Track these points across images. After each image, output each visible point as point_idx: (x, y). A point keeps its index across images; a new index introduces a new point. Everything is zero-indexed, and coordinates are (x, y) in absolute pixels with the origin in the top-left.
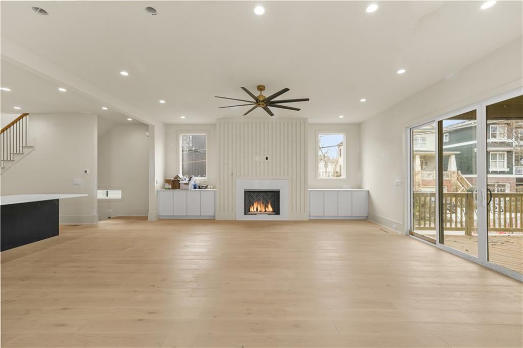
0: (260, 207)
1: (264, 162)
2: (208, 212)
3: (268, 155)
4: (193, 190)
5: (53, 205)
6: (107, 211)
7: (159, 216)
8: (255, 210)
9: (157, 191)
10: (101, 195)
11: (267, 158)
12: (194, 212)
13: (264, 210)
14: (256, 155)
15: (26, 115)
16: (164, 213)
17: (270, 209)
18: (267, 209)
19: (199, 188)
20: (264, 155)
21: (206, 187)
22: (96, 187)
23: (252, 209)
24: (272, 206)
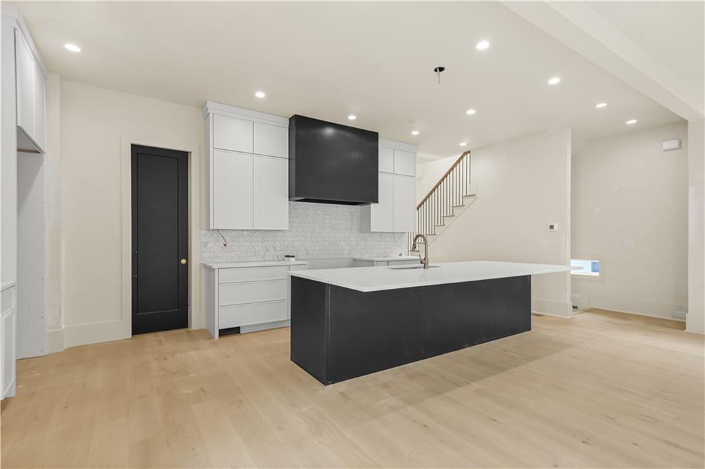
15: (466, 153)
22: (570, 253)
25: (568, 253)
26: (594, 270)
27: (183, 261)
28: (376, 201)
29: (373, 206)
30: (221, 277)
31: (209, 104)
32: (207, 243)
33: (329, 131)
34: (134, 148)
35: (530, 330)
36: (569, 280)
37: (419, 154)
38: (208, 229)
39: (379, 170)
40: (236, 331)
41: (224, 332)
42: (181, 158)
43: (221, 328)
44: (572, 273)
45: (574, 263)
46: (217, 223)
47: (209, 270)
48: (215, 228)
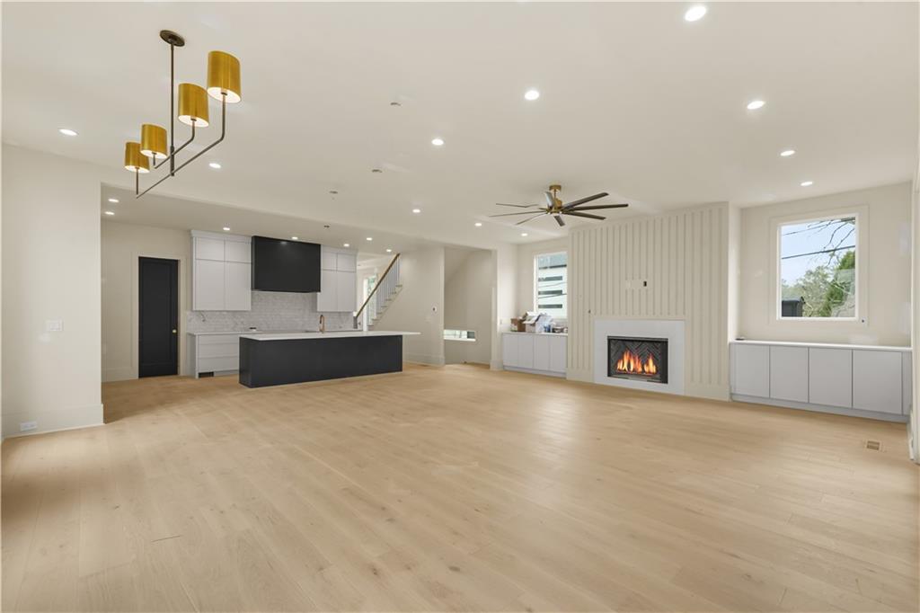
0: (635, 362)
1: (640, 291)
2: (558, 367)
3: (647, 277)
4: (543, 333)
5: (397, 340)
6: (454, 354)
7: (504, 366)
8: (626, 367)
9: (502, 334)
10: (449, 335)
11: (645, 284)
12: (542, 365)
13: (640, 369)
14: (626, 279)
15: (398, 255)
16: (510, 361)
17: (651, 367)
18: (646, 369)
19: (554, 332)
20: (640, 278)
21: (562, 331)
22: (443, 325)
23: (620, 366)
24: (654, 363)
25: (442, 325)
26: (468, 337)
27: (174, 331)
28: (319, 291)
29: (318, 293)
30: (200, 341)
31: (193, 231)
32: (191, 319)
33: (284, 243)
34: (140, 258)
35: (401, 370)
36: (442, 344)
37: (359, 254)
38: (192, 310)
39: (322, 268)
40: (211, 374)
41: (201, 375)
42: (172, 266)
43: (201, 371)
44: (446, 338)
45: (446, 332)
46: (198, 306)
47: (193, 336)
48: (198, 309)
